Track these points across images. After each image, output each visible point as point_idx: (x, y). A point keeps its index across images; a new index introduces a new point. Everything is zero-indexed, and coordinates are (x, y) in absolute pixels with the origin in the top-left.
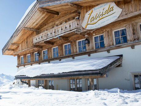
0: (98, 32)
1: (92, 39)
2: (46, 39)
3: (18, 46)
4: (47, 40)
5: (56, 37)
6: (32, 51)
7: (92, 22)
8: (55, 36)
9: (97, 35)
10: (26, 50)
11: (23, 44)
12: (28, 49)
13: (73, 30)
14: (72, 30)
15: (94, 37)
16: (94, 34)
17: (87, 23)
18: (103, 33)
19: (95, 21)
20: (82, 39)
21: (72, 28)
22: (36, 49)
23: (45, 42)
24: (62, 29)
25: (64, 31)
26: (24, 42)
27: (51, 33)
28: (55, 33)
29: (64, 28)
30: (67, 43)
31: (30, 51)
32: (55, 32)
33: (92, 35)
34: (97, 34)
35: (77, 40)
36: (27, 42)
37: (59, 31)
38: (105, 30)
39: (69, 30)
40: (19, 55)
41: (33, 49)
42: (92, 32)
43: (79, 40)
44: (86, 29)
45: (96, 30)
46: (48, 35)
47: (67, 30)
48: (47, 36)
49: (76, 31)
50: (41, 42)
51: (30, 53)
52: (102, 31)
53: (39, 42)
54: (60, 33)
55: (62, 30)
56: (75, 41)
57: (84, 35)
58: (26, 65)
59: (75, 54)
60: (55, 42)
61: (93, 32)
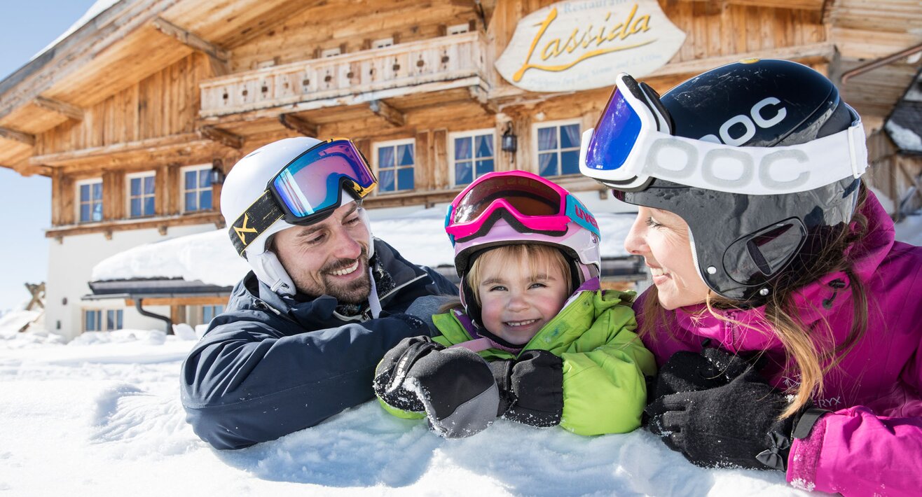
0: (561, 111)
1: (528, 134)
2: (295, 104)
3: (74, 121)
4: (302, 107)
5: (359, 100)
6: (170, 155)
7: (552, 63)
8: (356, 95)
9: (551, 119)
10: (135, 144)
11: (113, 112)
12: (151, 141)
13: (459, 79)
14: (452, 80)
15: (535, 128)
16: (540, 116)
17: (524, 61)
18: (582, 115)
19: (567, 58)
20: (478, 128)
21: (453, 69)
22: (201, 146)
23: (283, 116)
24: (396, 67)
25: (411, 75)
26: (117, 99)
27: (328, 79)
28: (355, 80)
29: (408, 64)
30: (396, 138)
31: (152, 157)
32: (350, 75)
33: (529, 117)
34: (552, 114)
35: (450, 130)
36: (143, 106)
37: (378, 74)
38: (589, 106)
39: (436, 76)
40: (70, 170)
41: (177, 146)
42: (529, 104)
43: (463, 130)
44: (519, 85)
45: (551, 100)
46: (306, 83)
47: (429, 77)
48: (301, 87)
49: (478, 86)
50: (259, 114)
51: (158, 169)
52: (578, 106)
53: (245, 112)
54: (388, 85)
55: (399, 72)
56: (441, 136)
57: (491, 113)
58: (120, 228)
59: (439, 190)
60: (323, 125)
61: (538, 105)
